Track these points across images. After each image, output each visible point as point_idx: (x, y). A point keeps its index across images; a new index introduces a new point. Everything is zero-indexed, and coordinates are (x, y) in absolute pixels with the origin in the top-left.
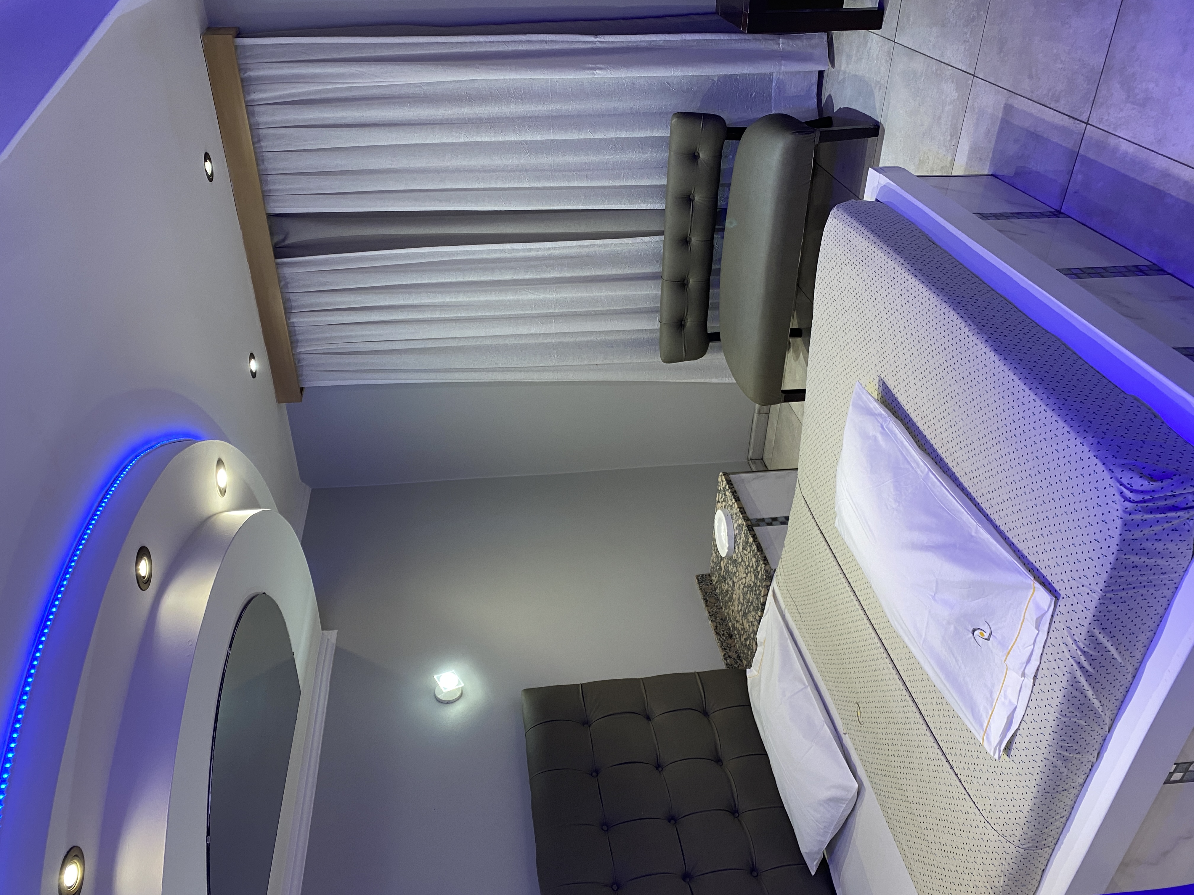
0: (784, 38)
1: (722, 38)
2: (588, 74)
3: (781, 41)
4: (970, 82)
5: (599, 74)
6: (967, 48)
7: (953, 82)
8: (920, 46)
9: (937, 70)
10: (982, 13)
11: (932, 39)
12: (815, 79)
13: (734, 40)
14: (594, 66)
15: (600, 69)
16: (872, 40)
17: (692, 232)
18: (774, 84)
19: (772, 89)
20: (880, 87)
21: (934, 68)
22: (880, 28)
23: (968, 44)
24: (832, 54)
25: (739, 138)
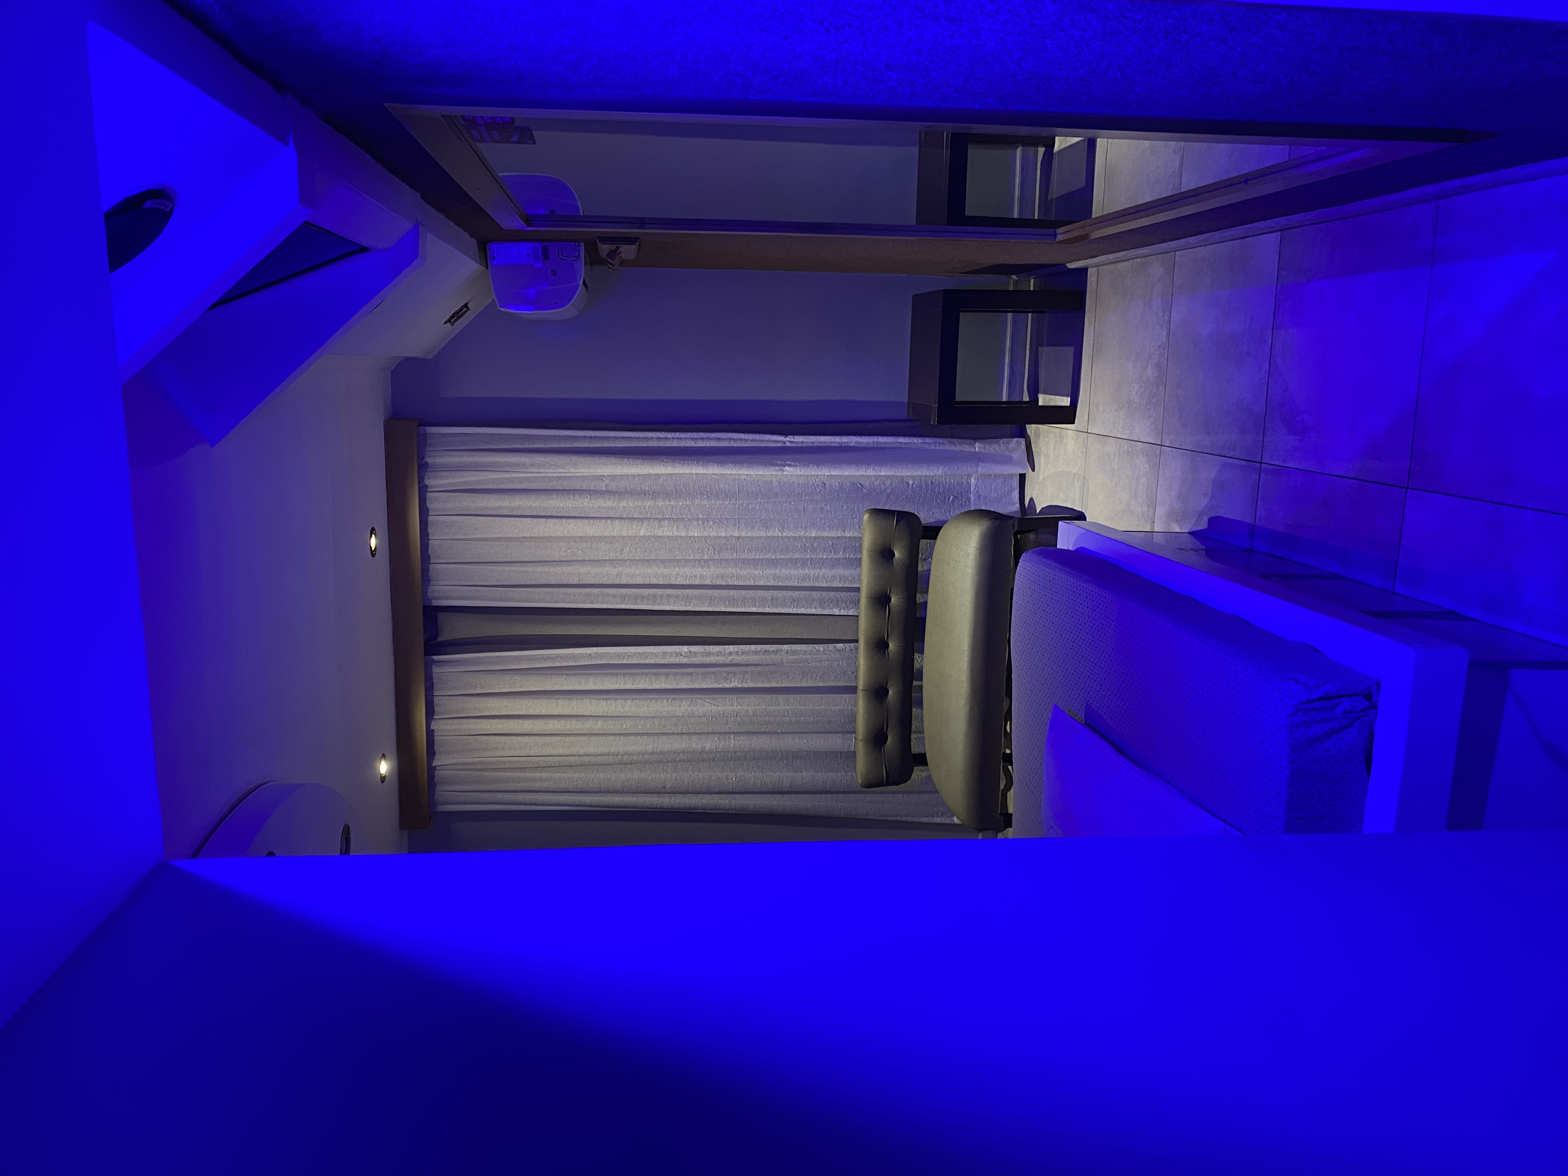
0: (980, 443)
1: (915, 441)
2: (777, 471)
3: (977, 445)
4: (1158, 452)
5: (788, 471)
6: (1152, 423)
7: (1143, 456)
8: (1111, 431)
9: (1128, 448)
10: (1161, 388)
11: (1121, 422)
12: (1016, 483)
13: (927, 443)
14: (783, 463)
15: (790, 465)
16: (1067, 436)
17: (889, 636)
18: (972, 489)
19: (970, 493)
20: (1078, 478)
21: (1126, 448)
22: (1073, 423)
23: (1152, 418)
24: (1031, 458)
25: (935, 538)
